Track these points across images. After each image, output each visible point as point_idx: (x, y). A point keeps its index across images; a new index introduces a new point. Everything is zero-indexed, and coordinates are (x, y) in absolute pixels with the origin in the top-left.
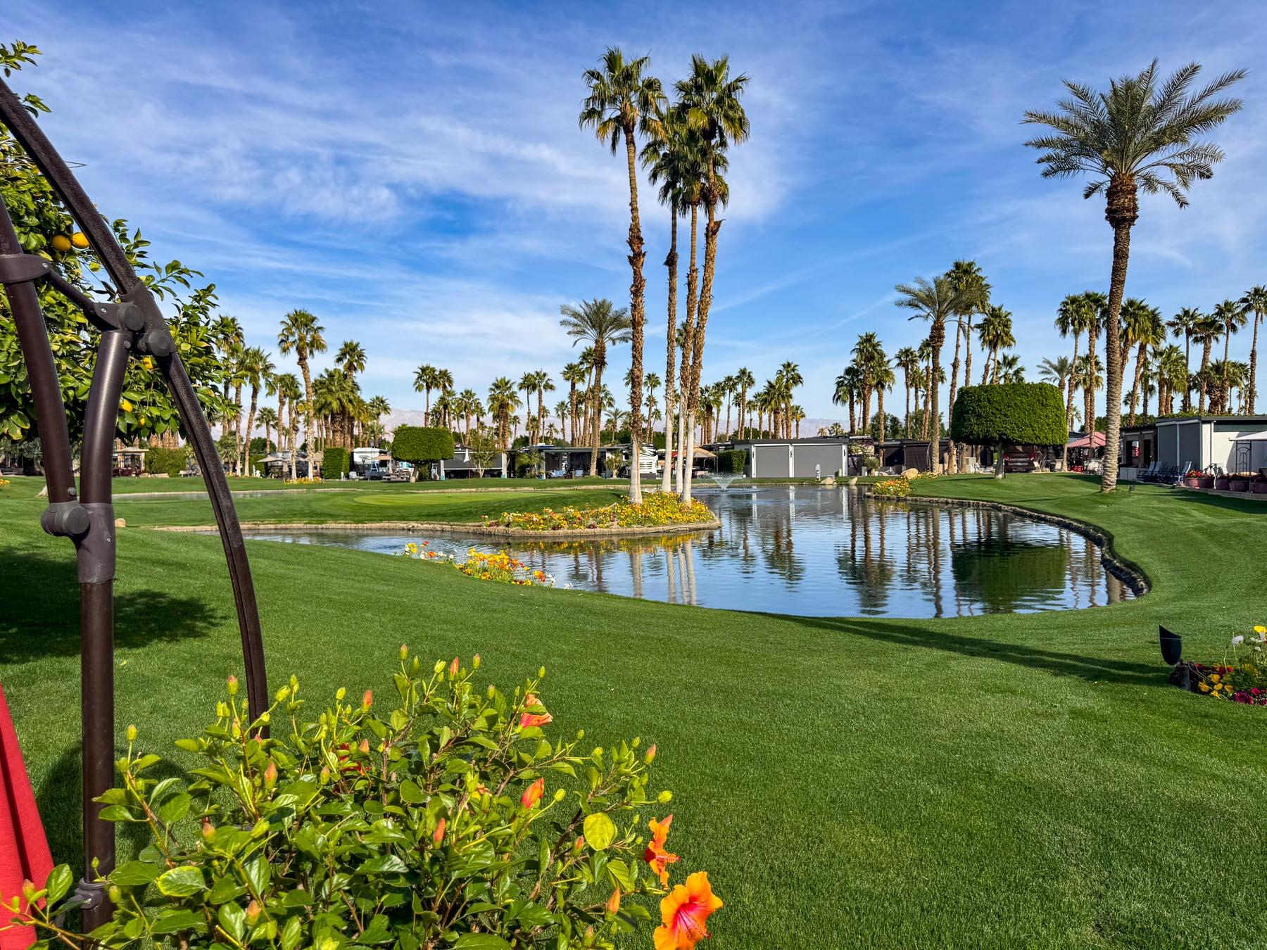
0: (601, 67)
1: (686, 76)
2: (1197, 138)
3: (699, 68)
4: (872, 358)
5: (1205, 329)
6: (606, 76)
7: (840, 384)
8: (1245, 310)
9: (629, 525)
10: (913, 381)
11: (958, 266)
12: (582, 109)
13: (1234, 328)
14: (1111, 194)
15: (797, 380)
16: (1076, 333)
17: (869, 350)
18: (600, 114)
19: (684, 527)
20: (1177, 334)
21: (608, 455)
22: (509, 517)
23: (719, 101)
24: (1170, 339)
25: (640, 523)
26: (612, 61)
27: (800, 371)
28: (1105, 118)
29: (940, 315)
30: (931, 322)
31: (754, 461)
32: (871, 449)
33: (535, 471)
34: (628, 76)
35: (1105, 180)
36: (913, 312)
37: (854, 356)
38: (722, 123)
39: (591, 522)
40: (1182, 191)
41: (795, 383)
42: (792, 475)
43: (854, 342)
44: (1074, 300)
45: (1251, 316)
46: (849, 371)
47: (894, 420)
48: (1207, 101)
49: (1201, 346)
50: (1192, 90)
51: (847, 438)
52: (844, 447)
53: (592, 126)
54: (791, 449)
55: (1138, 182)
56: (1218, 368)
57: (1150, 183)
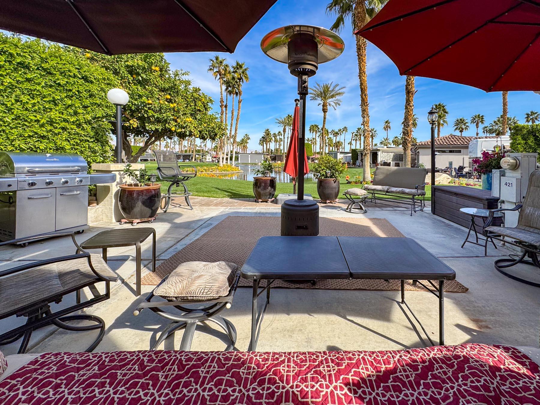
0: (214, 59)
1: (235, 65)
2: (338, 97)
3: (238, 64)
4: (268, 135)
5: (336, 134)
6: (215, 61)
7: (260, 140)
8: (343, 131)
9: (221, 171)
10: (276, 141)
11: (289, 115)
12: (208, 68)
13: (341, 134)
14: (323, 106)
15: (249, 139)
16: (313, 133)
17: (268, 133)
18: (213, 70)
19: (235, 172)
20: (331, 134)
21: (197, 156)
22: (186, 169)
23: (243, 72)
24: (330, 136)
25: (224, 171)
26: (217, 58)
27: (249, 136)
28: (322, 91)
29: (285, 126)
30: (283, 127)
31: (239, 158)
32: (269, 157)
33: (173, 160)
34: (221, 62)
35: (322, 102)
36: (279, 125)
37: (264, 134)
38: (243, 78)
39: (211, 170)
40: (335, 107)
41: (248, 139)
42: (249, 162)
43: (264, 130)
44: (312, 126)
45: (344, 132)
46: (263, 137)
47: (272, 150)
48: (339, 91)
49: (335, 137)
50: (337, 88)
51: (263, 153)
52: (263, 156)
53: (211, 73)
54: (249, 156)
55: (328, 104)
56: (338, 142)
57: (330, 105)
